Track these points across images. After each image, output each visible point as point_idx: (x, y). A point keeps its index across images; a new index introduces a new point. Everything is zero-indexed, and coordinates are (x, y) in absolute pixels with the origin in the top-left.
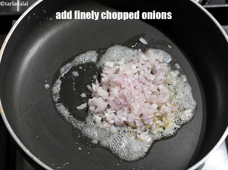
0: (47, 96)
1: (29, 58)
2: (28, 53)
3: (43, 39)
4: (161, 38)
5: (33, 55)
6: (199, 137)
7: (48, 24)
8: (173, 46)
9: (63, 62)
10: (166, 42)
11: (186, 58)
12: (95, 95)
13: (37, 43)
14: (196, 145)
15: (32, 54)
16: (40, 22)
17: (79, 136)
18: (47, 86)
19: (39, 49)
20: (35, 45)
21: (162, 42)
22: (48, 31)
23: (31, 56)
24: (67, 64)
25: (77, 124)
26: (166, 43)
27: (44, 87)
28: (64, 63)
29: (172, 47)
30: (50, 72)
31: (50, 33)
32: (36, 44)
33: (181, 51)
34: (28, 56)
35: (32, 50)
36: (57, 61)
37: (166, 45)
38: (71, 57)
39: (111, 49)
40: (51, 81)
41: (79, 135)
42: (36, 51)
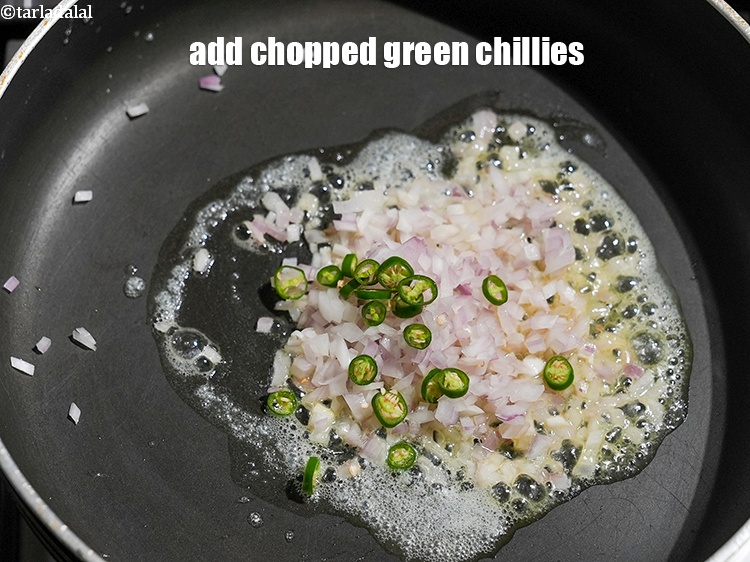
0: (136, 322)
1: (67, 181)
2: (65, 162)
3: (119, 113)
4: (559, 107)
5: (84, 173)
6: (697, 477)
7: (140, 57)
8: (600, 137)
9: (194, 198)
10: (574, 124)
11: (651, 181)
12: (313, 320)
13: (98, 127)
14: (688, 505)
15: (79, 167)
16: (110, 49)
17: (253, 472)
18: (136, 284)
19: (106, 148)
20: (90, 134)
21: (562, 123)
22: (139, 80)
23: (78, 174)
24: (211, 205)
25: (247, 429)
26: (576, 128)
27: (125, 287)
28: (198, 200)
29: (599, 142)
30: (145, 234)
31: (146, 88)
32: (93, 129)
33: (630, 154)
34: (65, 175)
35: (80, 154)
36: (171, 193)
37: (576, 132)
38: (224, 179)
39: (372, 147)
40: (152, 268)
41: (254, 469)
42: (94, 154)
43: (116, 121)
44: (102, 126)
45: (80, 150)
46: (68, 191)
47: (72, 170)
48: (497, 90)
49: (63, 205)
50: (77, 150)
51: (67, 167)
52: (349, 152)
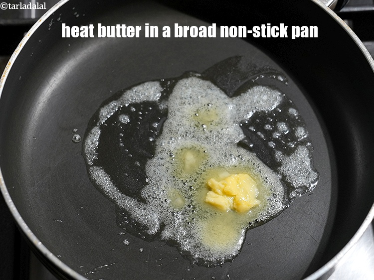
0: (77, 154)
1: (49, 91)
2: (48, 82)
4: (267, 64)
8: (285, 77)
11: (307, 98)
15: (54, 84)
23: (54, 88)
28: (106, 100)
30: (82, 115)
31: (85, 51)
32: (61, 68)
34: (48, 88)
35: (55, 79)
36: (94, 97)
38: (118, 92)
40: (84, 130)
42: (61, 79)
43: (71, 65)
44: (65, 67)
45: (55, 77)
46: (49, 95)
47: (51, 86)
48: (240, 55)
49: (46, 102)
50: (53, 77)
51: (49, 84)
52: (174, 81)
